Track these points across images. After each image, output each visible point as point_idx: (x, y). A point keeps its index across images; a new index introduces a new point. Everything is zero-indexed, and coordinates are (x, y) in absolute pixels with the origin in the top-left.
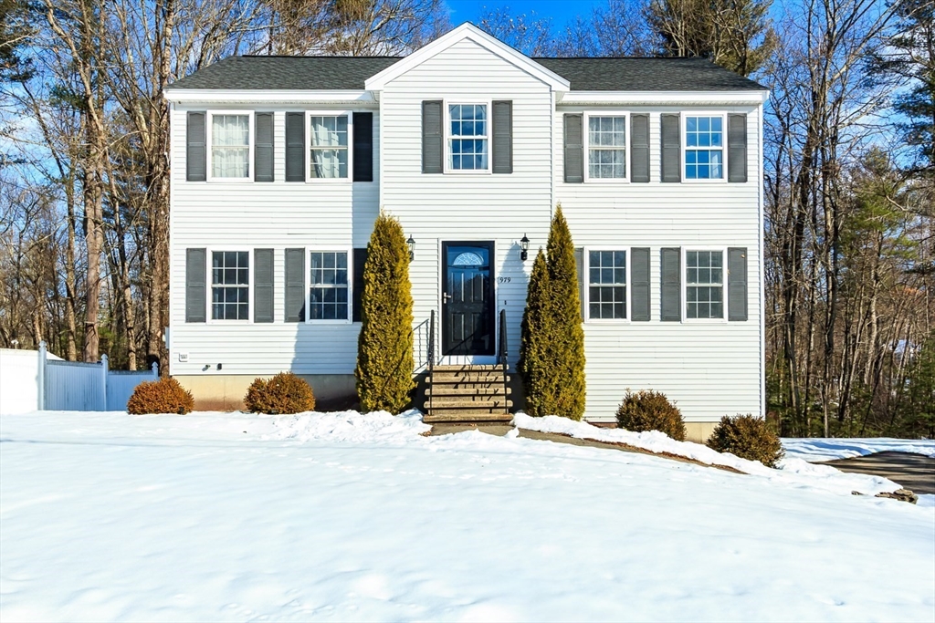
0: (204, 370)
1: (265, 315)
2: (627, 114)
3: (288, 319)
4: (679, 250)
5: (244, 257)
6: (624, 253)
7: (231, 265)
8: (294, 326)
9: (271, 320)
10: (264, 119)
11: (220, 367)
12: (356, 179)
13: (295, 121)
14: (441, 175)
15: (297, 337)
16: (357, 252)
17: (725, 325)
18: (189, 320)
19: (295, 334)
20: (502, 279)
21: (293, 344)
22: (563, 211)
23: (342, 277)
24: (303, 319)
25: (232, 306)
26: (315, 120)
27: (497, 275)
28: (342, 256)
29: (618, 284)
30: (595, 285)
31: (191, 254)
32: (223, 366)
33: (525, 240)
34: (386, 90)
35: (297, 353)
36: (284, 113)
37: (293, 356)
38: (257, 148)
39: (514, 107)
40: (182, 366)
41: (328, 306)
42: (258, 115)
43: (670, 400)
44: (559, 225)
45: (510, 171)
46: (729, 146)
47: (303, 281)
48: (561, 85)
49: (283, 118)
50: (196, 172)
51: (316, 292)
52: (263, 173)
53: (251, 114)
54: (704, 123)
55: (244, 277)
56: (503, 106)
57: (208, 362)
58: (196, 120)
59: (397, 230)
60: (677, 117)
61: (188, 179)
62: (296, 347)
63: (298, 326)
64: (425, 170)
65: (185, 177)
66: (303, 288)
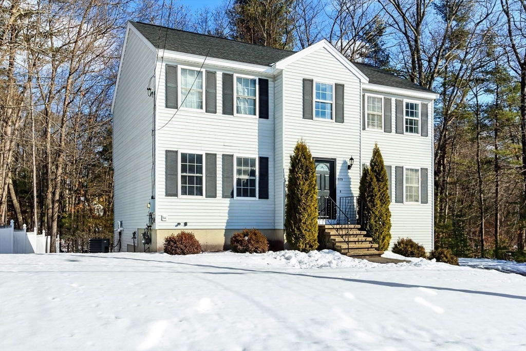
0: (176, 226)
1: (212, 194)
2: (382, 97)
3: (224, 196)
5: (199, 157)
7: (192, 162)
8: (228, 201)
9: (215, 196)
10: (211, 75)
11: (186, 224)
12: (260, 117)
13: (228, 79)
14: (312, 120)
15: (229, 207)
16: (261, 159)
17: (419, 205)
18: (167, 194)
19: (228, 205)
20: (339, 179)
21: (227, 211)
23: (253, 173)
24: (233, 197)
25: (192, 187)
26: (239, 79)
27: (337, 177)
28: (253, 161)
31: (168, 154)
32: (188, 224)
33: (352, 159)
34: (286, 70)
35: (229, 216)
36: (221, 73)
37: (227, 218)
38: (207, 92)
39: (345, 88)
40: (163, 223)
41: (245, 189)
42: (207, 72)
45: (343, 122)
46: (421, 119)
48: (365, 79)
49: (221, 76)
50: (172, 102)
51: (239, 181)
52: (211, 109)
53: (204, 70)
54: (412, 105)
55: (200, 170)
56: (340, 87)
57: (179, 221)
58: (171, 71)
60: (402, 102)
61: (167, 107)
62: (229, 213)
63: (230, 201)
64: (304, 117)
65: (165, 105)
66: (233, 178)
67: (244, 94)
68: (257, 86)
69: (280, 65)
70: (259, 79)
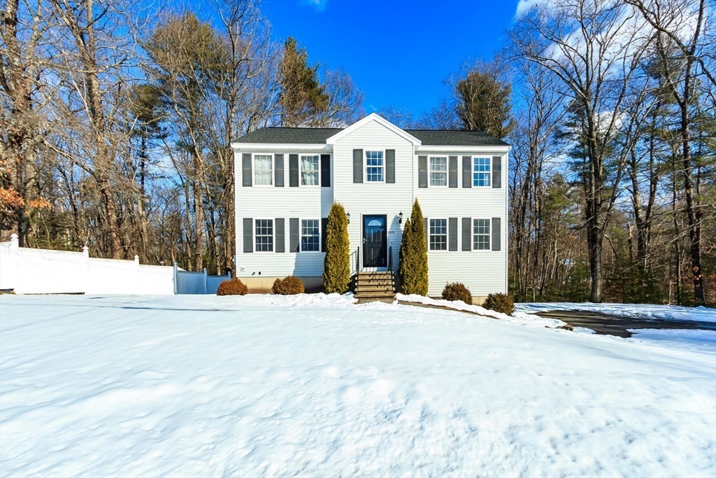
0: (252, 275)
1: (281, 249)
2: (447, 156)
3: (291, 251)
4: (470, 219)
5: (270, 222)
6: (446, 220)
7: (264, 226)
8: (294, 254)
9: (283, 251)
10: (279, 158)
11: (260, 273)
12: (322, 186)
13: (293, 159)
14: (362, 184)
16: (323, 220)
17: (490, 252)
18: (245, 251)
19: (295, 258)
20: (390, 232)
22: (418, 201)
23: (316, 231)
24: (298, 251)
25: (265, 245)
26: (303, 158)
27: (388, 230)
28: (316, 222)
29: (443, 234)
30: (433, 235)
31: (245, 221)
33: (401, 214)
34: (336, 144)
35: (296, 266)
36: (288, 155)
37: (294, 268)
38: (276, 171)
39: (396, 153)
40: (242, 273)
41: (310, 245)
42: (276, 155)
43: (466, 287)
44: (416, 208)
45: (394, 182)
46: (493, 171)
47: (298, 233)
48: (417, 142)
49: (288, 157)
50: (247, 182)
51: (304, 238)
52: (279, 182)
53: (273, 155)
54: (482, 160)
55: (270, 231)
56: (391, 152)
57: (254, 271)
58: (247, 158)
59: (342, 209)
60: (470, 158)
61: (243, 186)
62: (295, 264)
63: (296, 254)
64: (355, 182)
65: (242, 184)
66: (298, 236)
67: (310, 168)
68: (320, 161)
69: (329, 141)
70: (322, 155)
